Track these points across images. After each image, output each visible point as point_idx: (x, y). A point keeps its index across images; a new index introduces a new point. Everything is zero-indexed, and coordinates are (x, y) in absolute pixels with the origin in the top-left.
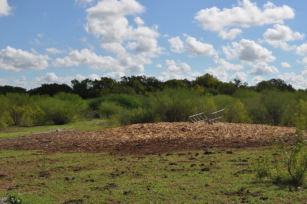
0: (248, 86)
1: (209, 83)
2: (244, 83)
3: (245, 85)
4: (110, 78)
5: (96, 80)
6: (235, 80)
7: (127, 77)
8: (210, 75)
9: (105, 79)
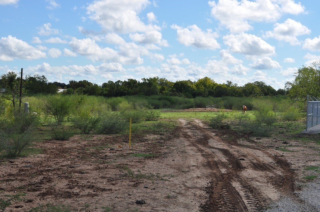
0: (238, 86)
1: (208, 84)
2: (235, 84)
3: (235, 86)
4: (135, 80)
5: (125, 81)
6: (228, 81)
7: (146, 79)
8: (208, 78)
9: (132, 80)
